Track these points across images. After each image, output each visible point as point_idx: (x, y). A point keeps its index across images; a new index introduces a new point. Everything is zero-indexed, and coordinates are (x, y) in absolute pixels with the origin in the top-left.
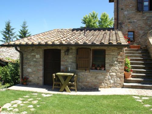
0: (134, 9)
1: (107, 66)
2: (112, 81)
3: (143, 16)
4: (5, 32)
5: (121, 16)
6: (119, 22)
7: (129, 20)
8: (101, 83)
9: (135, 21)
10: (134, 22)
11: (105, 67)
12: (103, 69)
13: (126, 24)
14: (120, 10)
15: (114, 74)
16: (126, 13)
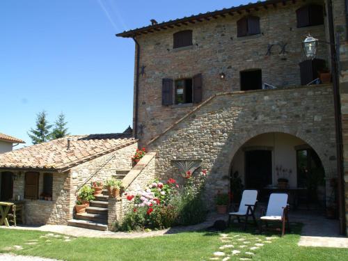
0: (160, 102)
1: (54, 194)
2: (58, 216)
3: (173, 114)
4: (36, 133)
5: (142, 113)
6: (139, 124)
7: (153, 121)
8: (48, 218)
9: (161, 121)
10: (159, 123)
11: (51, 196)
12: (49, 199)
13: (148, 126)
14: (140, 104)
15: (60, 206)
16: (149, 109)
